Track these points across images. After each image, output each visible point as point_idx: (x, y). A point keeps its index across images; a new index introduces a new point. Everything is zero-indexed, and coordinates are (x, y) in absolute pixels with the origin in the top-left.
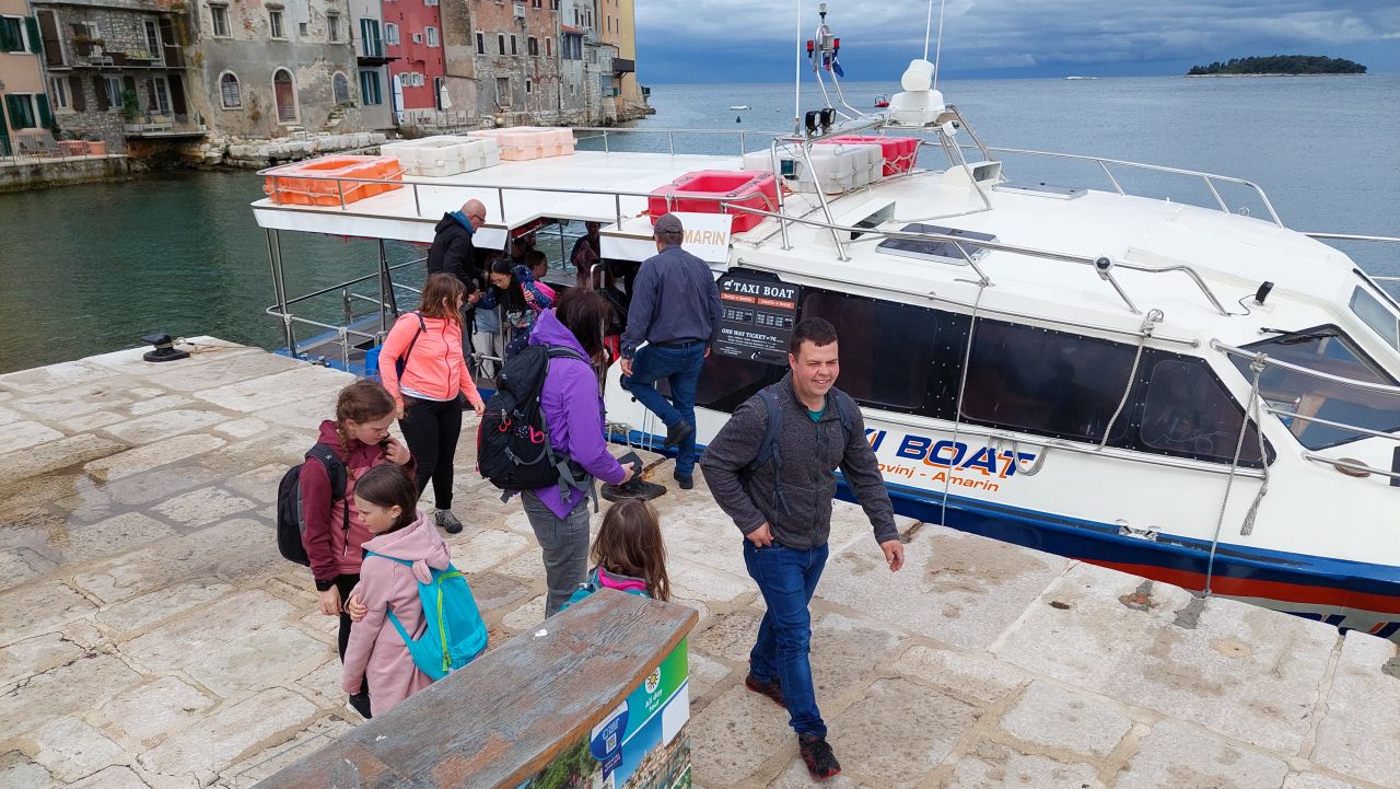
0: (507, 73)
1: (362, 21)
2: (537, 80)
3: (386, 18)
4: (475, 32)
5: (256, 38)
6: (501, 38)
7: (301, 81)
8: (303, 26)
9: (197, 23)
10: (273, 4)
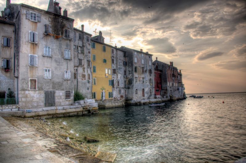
0: (171, 89)
2: (175, 91)
3: (154, 80)
5: (140, 83)
7: (146, 90)
9: (133, 81)
10: (143, 77)
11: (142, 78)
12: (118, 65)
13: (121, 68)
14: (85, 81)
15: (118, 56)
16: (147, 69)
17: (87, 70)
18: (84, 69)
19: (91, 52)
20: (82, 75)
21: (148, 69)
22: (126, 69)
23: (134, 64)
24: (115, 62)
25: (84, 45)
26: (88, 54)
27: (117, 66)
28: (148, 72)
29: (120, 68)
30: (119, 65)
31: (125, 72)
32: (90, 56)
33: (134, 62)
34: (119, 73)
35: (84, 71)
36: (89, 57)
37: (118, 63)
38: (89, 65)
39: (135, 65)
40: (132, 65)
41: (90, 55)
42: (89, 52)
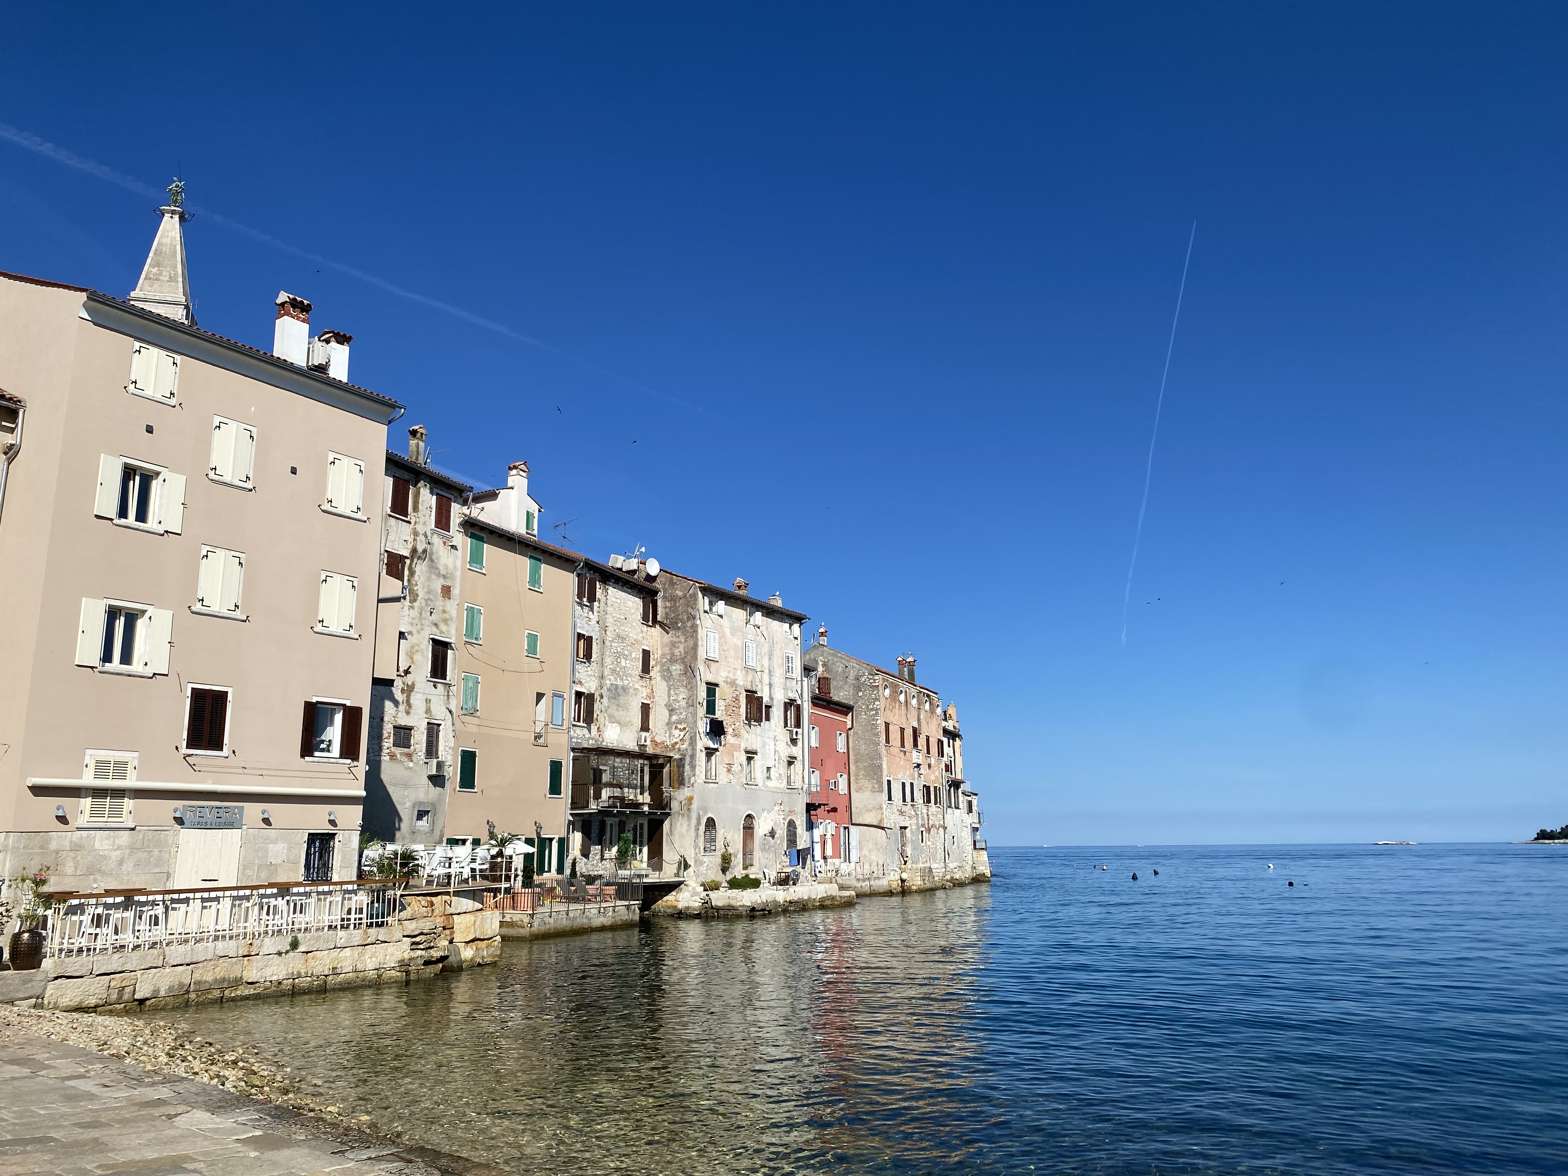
0: (908, 822)
2: (929, 830)
3: (811, 764)
4: (885, 778)
5: (734, 781)
6: (903, 784)
7: (762, 825)
8: (769, 770)
9: (693, 767)
10: (749, 748)
11: (747, 752)
12: (606, 673)
13: (624, 688)
14: (411, 765)
15: (610, 621)
16: (771, 699)
17: (428, 701)
18: (408, 691)
19: (455, 592)
20: (395, 727)
21: (780, 695)
22: (651, 696)
23: (701, 666)
25: (420, 549)
26: (440, 603)
27: (602, 677)
28: (777, 713)
29: (616, 691)
30: (613, 671)
31: (645, 712)
32: (454, 613)
33: (702, 654)
34: (611, 719)
35: (408, 706)
36: (445, 621)
37: (608, 660)
38: (439, 670)
39: (706, 674)
40: (690, 671)
41: (452, 607)
42: (447, 591)
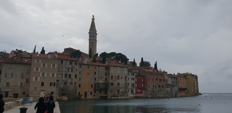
0: (154, 90)
1: (132, 84)
3: (136, 83)
4: (148, 85)
5: (116, 86)
6: (153, 85)
7: (121, 90)
8: (122, 84)
10: (118, 82)
12: (100, 75)
13: (103, 77)
14: (72, 86)
15: (100, 70)
17: (74, 80)
18: (72, 79)
19: (78, 70)
20: (71, 83)
21: (124, 76)
23: (110, 74)
24: (97, 74)
25: (73, 67)
29: (101, 77)
31: (106, 79)
34: (100, 80)
35: (72, 81)
36: (76, 73)
38: (76, 77)
39: (111, 75)
41: (77, 71)
42: (77, 70)
